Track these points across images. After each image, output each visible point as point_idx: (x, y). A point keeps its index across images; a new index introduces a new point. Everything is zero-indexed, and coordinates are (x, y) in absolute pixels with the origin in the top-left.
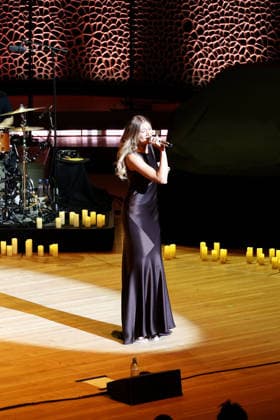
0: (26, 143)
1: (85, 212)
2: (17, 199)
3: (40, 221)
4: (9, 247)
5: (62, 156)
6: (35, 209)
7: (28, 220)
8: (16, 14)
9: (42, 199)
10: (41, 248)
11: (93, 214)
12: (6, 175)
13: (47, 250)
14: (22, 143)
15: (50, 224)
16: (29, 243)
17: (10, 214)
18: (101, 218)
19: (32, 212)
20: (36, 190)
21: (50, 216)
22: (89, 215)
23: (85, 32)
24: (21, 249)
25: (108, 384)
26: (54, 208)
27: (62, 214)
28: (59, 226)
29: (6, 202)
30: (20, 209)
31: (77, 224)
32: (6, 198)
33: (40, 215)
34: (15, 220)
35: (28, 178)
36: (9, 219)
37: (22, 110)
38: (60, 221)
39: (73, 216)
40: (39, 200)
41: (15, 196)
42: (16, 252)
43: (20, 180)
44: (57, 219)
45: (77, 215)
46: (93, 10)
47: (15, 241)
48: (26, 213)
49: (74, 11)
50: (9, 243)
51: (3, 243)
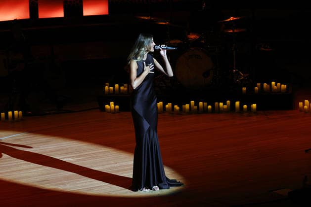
1: (273, 83)
3: (244, 89)
4: (225, 106)
5: (258, 47)
9: (246, 75)
10: (245, 106)
11: (279, 84)
13: (249, 108)
16: (237, 103)
18: (284, 86)
21: (251, 88)
22: (276, 85)
27: (259, 84)
28: (256, 92)
31: (268, 91)
33: (245, 86)
39: (266, 85)
42: (229, 109)
44: (256, 88)
45: (268, 85)
47: (228, 102)
50: (225, 104)
51: (221, 104)
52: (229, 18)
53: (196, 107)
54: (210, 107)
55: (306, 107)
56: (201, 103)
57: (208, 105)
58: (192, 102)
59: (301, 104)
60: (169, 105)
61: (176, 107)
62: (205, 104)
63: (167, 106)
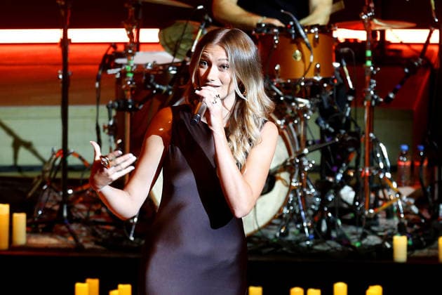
0: (373, 59)
3: (400, 242)
6: (390, 213)
7: (373, 240)
9: (406, 191)
12: (324, 133)
14: (365, 59)
15: (425, 252)
17: (332, 225)
19: (382, 221)
20: (394, 169)
29: (323, 195)
30: (353, 214)
32: (323, 188)
33: (401, 230)
34: (342, 239)
35: (374, 143)
36: (327, 236)
40: (400, 196)
41: (342, 185)
43: (357, 145)
48: (369, 225)
60: (121, 293)
63: (112, 294)
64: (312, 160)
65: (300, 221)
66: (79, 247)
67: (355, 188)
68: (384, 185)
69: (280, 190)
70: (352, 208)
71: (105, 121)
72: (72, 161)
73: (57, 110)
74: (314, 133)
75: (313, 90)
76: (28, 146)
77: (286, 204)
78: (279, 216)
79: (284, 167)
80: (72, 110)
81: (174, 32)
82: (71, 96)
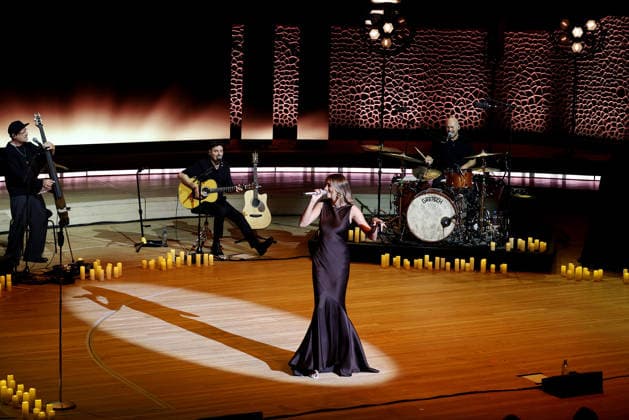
0: (485, 181)
1: (530, 239)
2: (476, 226)
3: (493, 244)
4: (468, 264)
5: (514, 193)
6: (490, 235)
7: (484, 243)
8: (481, 77)
9: (496, 227)
10: (493, 266)
11: (537, 241)
12: (468, 206)
13: (498, 269)
14: (482, 182)
15: (501, 248)
16: (484, 261)
17: (470, 238)
18: (543, 244)
19: (487, 237)
20: (491, 219)
21: (502, 242)
22: (533, 242)
23: (537, 93)
24: (477, 266)
25: (543, 380)
26: (505, 235)
27: (512, 240)
28: (508, 249)
29: (467, 227)
30: (477, 234)
31: (523, 249)
32: (467, 225)
33: (493, 240)
34: (473, 243)
35: (485, 210)
36: (468, 241)
37: (484, 154)
38: (509, 245)
39: (521, 241)
40: (493, 228)
41: (474, 224)
42: (472, 268)
43: (479, 211)
44: (508, 244)
45: (524, 242)
46: (544, 76)
47: (472, 259)
48: (482, 238)
49: (529, 76)
50: (468, 261)
51: (463, 261)
52: (480, 153)
53: (431, 263)
54: (448, 264)
55: (570, 272)
56: (437, 258)
57: (446, 261)
58: (427, 257)
59: (563, 268)
60: (397, 259)
61: (407, 262)
62: (443, 260)
63: (394, 259)
64: (464, 215)
65: (458, 236)
66: (383, 243)
67: (479, 225)
68: (488, 225)
69: (452, 226)
70: (477, 232)
71: (393, 200)
72: (381, 213)
73: (377, 196)
74: (465, 206)
75: (464, 191)
76: (366, 207)
77: (454, 230)
78: (452, 234)
79: (454, 217)
80: (382, 196)
81: (418, 171)
82: (382, 191)
